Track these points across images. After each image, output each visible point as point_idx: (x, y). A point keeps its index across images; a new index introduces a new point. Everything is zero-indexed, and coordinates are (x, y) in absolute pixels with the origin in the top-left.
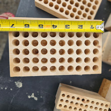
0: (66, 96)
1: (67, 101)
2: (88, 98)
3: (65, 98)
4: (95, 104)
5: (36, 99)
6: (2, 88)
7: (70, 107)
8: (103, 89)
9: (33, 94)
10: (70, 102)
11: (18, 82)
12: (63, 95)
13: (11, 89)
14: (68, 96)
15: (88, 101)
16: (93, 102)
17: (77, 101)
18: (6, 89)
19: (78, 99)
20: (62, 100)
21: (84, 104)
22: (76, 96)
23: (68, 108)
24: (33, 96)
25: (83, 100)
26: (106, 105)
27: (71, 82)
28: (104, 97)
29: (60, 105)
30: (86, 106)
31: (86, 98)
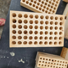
0: (42, 59)
1: (43, 62)
2: (56, 59)
3: (42, 60)
4: (60, 62)
5: (24, 62)
6: (2, 57)
7: (45, 65)
8: (63, 53)
9: (22, 59)
10: (45, 62)
11: (12, 53)
12: (41, 58)
13: (8, 57)
14: (44, 59)
15: (55, 61)
16: (58, 61)
17: (49, 62)
18: (4, 57)
19: (50, 60)
20: (40, 62)
21: (53, 63)
22: (49, 58)
23: (44, 66)
24: (21, 61)
25: (53, 60)
26: (66, 63)
27: (44, 50)
28: (64, 58)
29: (39, 65)
30: (55, 64)
31: (54, 59)
